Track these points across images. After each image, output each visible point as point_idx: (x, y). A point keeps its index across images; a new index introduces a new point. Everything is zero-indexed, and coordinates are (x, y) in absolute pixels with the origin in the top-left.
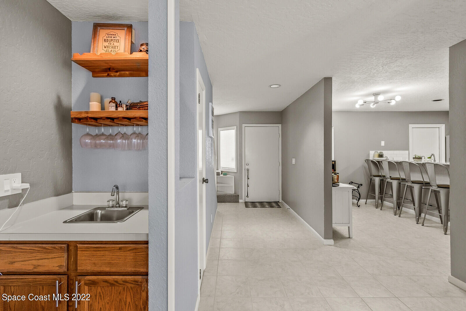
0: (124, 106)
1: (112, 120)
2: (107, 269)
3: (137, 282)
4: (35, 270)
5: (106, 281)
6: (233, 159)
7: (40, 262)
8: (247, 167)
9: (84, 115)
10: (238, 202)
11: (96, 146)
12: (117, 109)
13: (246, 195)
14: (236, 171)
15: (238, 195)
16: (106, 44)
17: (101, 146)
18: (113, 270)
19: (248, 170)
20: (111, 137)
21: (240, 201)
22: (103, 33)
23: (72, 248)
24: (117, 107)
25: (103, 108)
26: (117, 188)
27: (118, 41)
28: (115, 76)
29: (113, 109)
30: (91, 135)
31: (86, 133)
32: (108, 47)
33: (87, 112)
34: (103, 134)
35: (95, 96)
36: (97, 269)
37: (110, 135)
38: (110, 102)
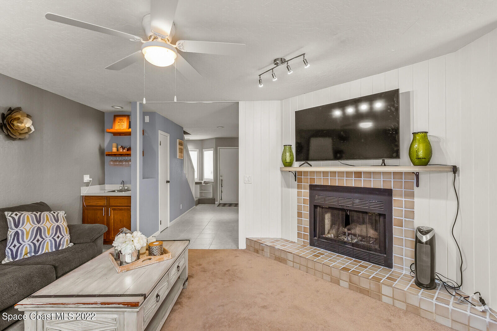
0: (126, 149)
1: (121, 155)
2: (119, 205)
3: (128, 209)
4: (97, 205)
5: (118, 209)
6: (212, 173)
7: (97, 203)
8: (221, 178)
9: (111, 153)
10: (215, 204)
11: (115, 165)
12: (123, 151)
13: (220, 198)
14: (213, 181)
15: (215, 199)
16: (119, 124)
17: (117, 165)
18: (121, 205)
19: (222, 180)
20: (121, 161)
21: (216, 203)
22: (118, 119)
23: (108, 198)
24: (123, 150)
25: (118, 150)
26: (123, 182)
27: (124, 122)
28: (123, 135)
29: (122, 151)
30: (113, 161)
31: (111, 160)
32: (120, 125)
33: (112, 152)
34: (118, 160)
35: (114, 145)
36: (115, 205)
37: (121, 160)
38: (121, 148)
